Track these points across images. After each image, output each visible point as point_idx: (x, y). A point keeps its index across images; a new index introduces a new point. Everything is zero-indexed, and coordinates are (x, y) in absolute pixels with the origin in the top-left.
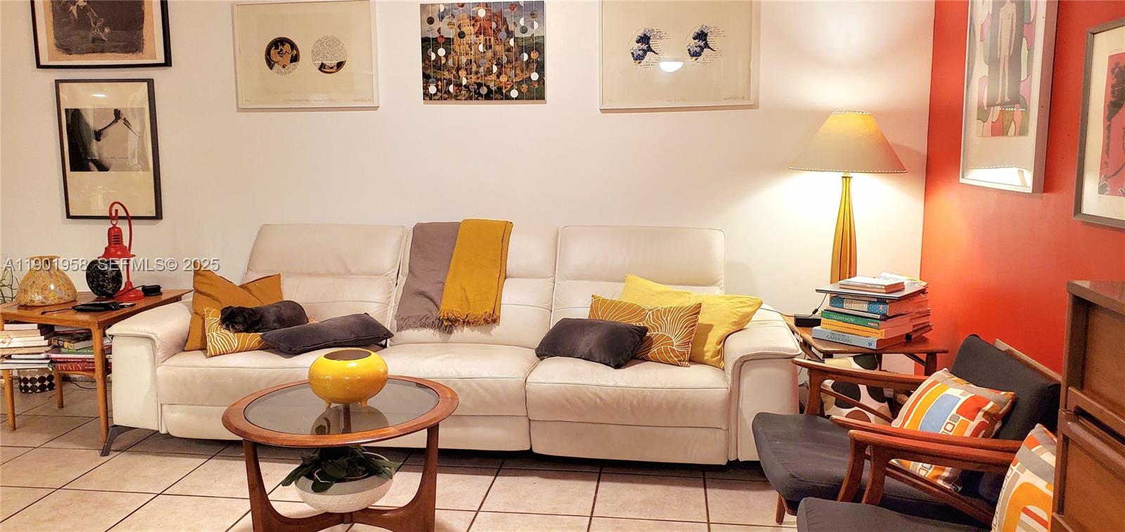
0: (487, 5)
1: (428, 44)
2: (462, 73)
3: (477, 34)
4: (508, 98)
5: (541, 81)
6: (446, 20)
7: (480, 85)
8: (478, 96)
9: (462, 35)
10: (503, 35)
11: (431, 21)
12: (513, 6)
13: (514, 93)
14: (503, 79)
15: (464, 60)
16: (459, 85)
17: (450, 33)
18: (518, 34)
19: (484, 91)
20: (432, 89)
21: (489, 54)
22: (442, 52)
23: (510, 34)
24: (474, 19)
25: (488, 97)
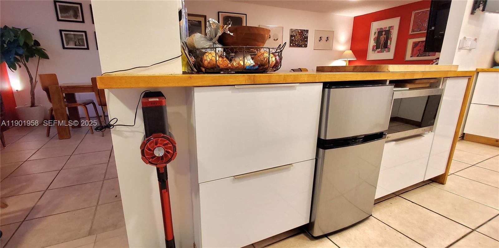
0: (301, 30)
1: (291, 36)
2: (296, 42)
3: (299, 35)
4: (302, 47)
5: (307, 44)
6: (295, 32)
7: (298, 44)
8: (298, 46)
9: (297, 35)
10: (302, 35)
11: (292, 32)
12: (304, 30)
13: (303, 46)
14: (302, 43)
15: (296, 40)
16: (295, 44)
17: (295, 35)
18: (305, 35)
19: (299, 45)
20: (291, 45)
21: (300, 38)
22: (293, 38)
23: (303, 35)
24: (299, 32)
25: (299, 46)
